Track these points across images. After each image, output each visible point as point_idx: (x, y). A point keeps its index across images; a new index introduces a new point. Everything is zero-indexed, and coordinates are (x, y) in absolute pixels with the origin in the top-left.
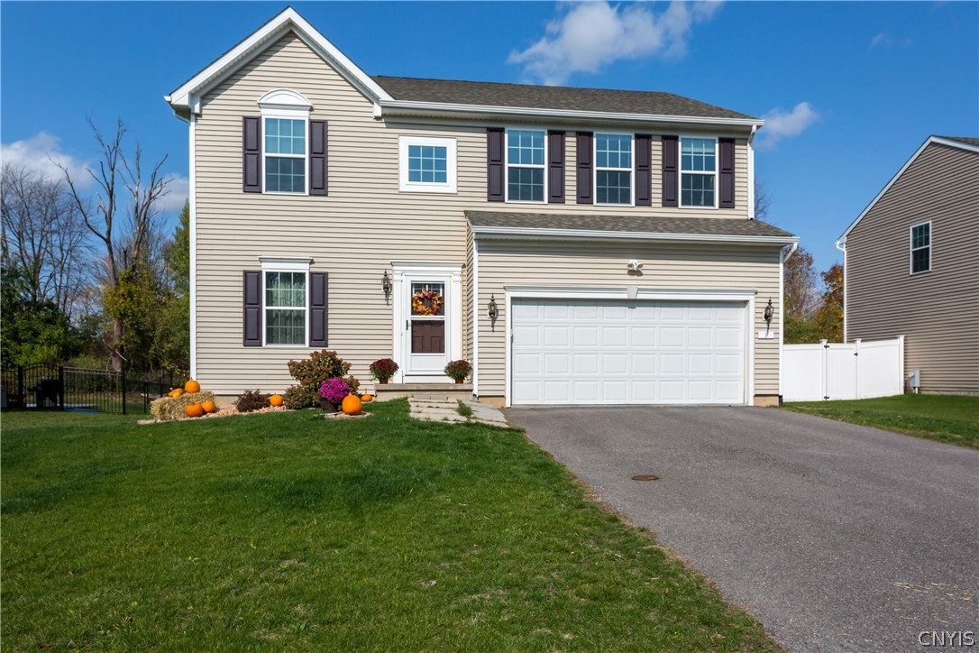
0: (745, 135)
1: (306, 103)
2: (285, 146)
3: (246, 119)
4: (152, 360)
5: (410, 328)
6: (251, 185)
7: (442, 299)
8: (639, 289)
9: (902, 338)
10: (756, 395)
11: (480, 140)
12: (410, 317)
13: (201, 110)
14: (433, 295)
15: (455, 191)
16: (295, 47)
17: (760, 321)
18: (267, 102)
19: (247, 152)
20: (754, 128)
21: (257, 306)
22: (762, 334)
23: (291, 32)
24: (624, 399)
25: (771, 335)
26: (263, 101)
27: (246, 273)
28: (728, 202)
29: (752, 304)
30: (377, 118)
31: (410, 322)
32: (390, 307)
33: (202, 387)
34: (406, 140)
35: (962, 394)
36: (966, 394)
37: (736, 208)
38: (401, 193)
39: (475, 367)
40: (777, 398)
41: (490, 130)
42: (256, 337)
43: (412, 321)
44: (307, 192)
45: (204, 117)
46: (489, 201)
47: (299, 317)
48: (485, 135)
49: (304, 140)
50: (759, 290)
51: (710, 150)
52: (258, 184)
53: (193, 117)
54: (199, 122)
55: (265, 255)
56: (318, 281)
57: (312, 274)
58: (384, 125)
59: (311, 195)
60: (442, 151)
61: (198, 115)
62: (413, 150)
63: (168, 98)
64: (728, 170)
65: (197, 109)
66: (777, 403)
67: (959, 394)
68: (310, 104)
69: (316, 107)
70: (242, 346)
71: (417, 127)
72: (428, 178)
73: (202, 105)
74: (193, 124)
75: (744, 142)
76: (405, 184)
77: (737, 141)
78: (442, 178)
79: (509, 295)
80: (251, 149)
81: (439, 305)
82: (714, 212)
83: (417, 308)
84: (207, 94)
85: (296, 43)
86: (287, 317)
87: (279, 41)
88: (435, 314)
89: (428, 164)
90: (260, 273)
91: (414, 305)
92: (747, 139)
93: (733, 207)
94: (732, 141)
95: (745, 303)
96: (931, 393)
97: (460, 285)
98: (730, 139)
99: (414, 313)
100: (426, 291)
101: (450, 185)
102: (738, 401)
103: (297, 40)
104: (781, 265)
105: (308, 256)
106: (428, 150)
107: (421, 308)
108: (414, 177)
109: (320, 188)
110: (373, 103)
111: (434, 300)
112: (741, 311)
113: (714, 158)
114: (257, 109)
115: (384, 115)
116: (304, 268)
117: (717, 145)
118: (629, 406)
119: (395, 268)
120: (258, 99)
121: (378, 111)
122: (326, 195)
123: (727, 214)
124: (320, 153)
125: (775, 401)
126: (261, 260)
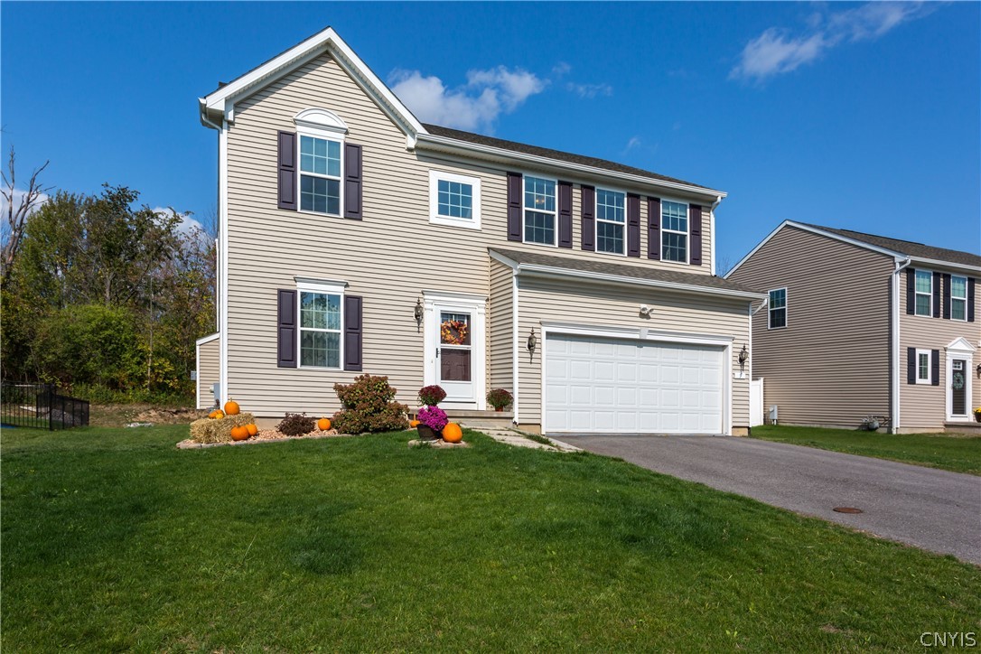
0: (710, 202)
1: (343, 126)
2: (320, 165)
3: (281, 133)
4: (28, 372)
5: (439, 355)
6: (286, 203)
7: (468, 329)
8: (650, 331)
9: (762, 379)
10: (734, 427)
11: (500, 182)
12: (440, 346)
13: (234, 118)
14: (460, 325)
15: (479, 228)
16: (329, 68)
17: (736, 363)
18: (304, 119)
19: (282, 168)
20: (719, 199)
21: (292, 326)
22: (738, 375)
23: (327, 52)
24: (634, 428)
25: (744, 376)
26: (299, 118)
27: (280, 291)
28: (697, 260)
29: (730, 348)
30: (410, 150)
31: (439, 350)
32: (420, 335)
33: (241, 408)
34: (437, 175)
35: (815, 426)
36: (818, 426)
37: (703, 265)
38: (431, 225)
39: (516, 396)
40: (747, 429)
41: (509, 174)
42: (290, 359)
43: (442, 349)
44: (342, 215)
45: (236, 126)
46: (509, 240)
47: (333, 340)
48: (506, 179)
49: (339, 162)
50: (736, 337)
51: (683, 214)
52: (294, 202)
53: (225, 124)
54: (232, 130)
55: (300, 274)
56: (354, 304)
57: (347, 297)
58: (415, 157)
59: (346, 218)
60: (468, 189)
61: (231, 123)
62: (443, 185)
63: (203, 101)
64: (696, 232)
65: (230, 116)
66: (746, 434)
67: (812, 426)
68: (347, 128)
69: (351, 131)
70: (276, 366)
71: (445, 162)
72: (455, 213)
73: (236, 113)
74: (225, 131)
75: (709, 209)
76: (434, 216)
77: (703, 209)
78: (467, 214)
79: (545, 329)
80: (286, 166)
81: (465, 335)
82: (686, 268)
83: (445, 337)
84: (241, 102)
85: (330, 65)
86: (320, 339)
87: (315, 59)
88: (461, 344)
89: (455, 200)
90: (294, 293)
91: (444, 334)
92: (710, 208)
93: (700, 264)
94: (699, 208)
95: (723, 348)
96: (788, 424)
97: (484, 317)
98: (699, 205)
99: (443, 341)
100: (453, 321)
101: (475, 222)
102: (718, 431)
103: (332, 61)
104: (750, 317)
105: (342, 279)
106: (455, 186)
107: (449, 337)
108: (443, 210)
109: (355, 212)
110: (406, 135)
111: (461, 330)
112: (720, 354)
113: (686, 220)
114: (292, 125)
115: (417, 148)
116: (340, 291)
117: (688, 210)
118: (639, 436)
119: (426, 297)
120: (295, 116)
121: (412, 143)
122: (361, 220)
123: (695, 270)
124: (354, 177)
125: (745, 432)
126: (295, 280)
